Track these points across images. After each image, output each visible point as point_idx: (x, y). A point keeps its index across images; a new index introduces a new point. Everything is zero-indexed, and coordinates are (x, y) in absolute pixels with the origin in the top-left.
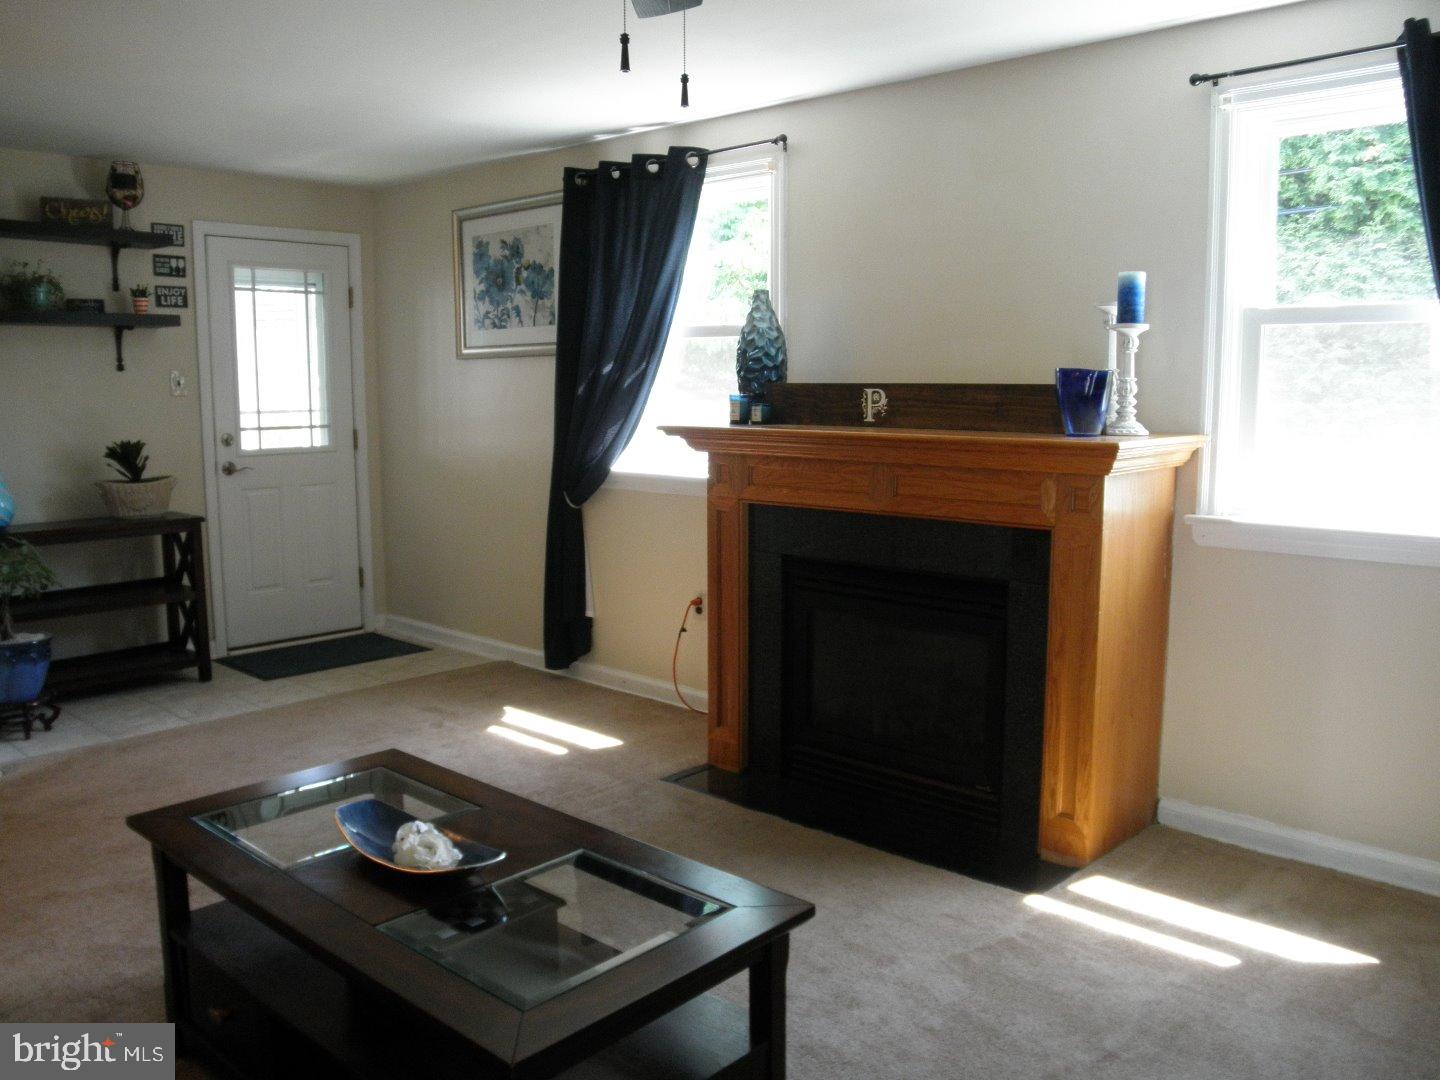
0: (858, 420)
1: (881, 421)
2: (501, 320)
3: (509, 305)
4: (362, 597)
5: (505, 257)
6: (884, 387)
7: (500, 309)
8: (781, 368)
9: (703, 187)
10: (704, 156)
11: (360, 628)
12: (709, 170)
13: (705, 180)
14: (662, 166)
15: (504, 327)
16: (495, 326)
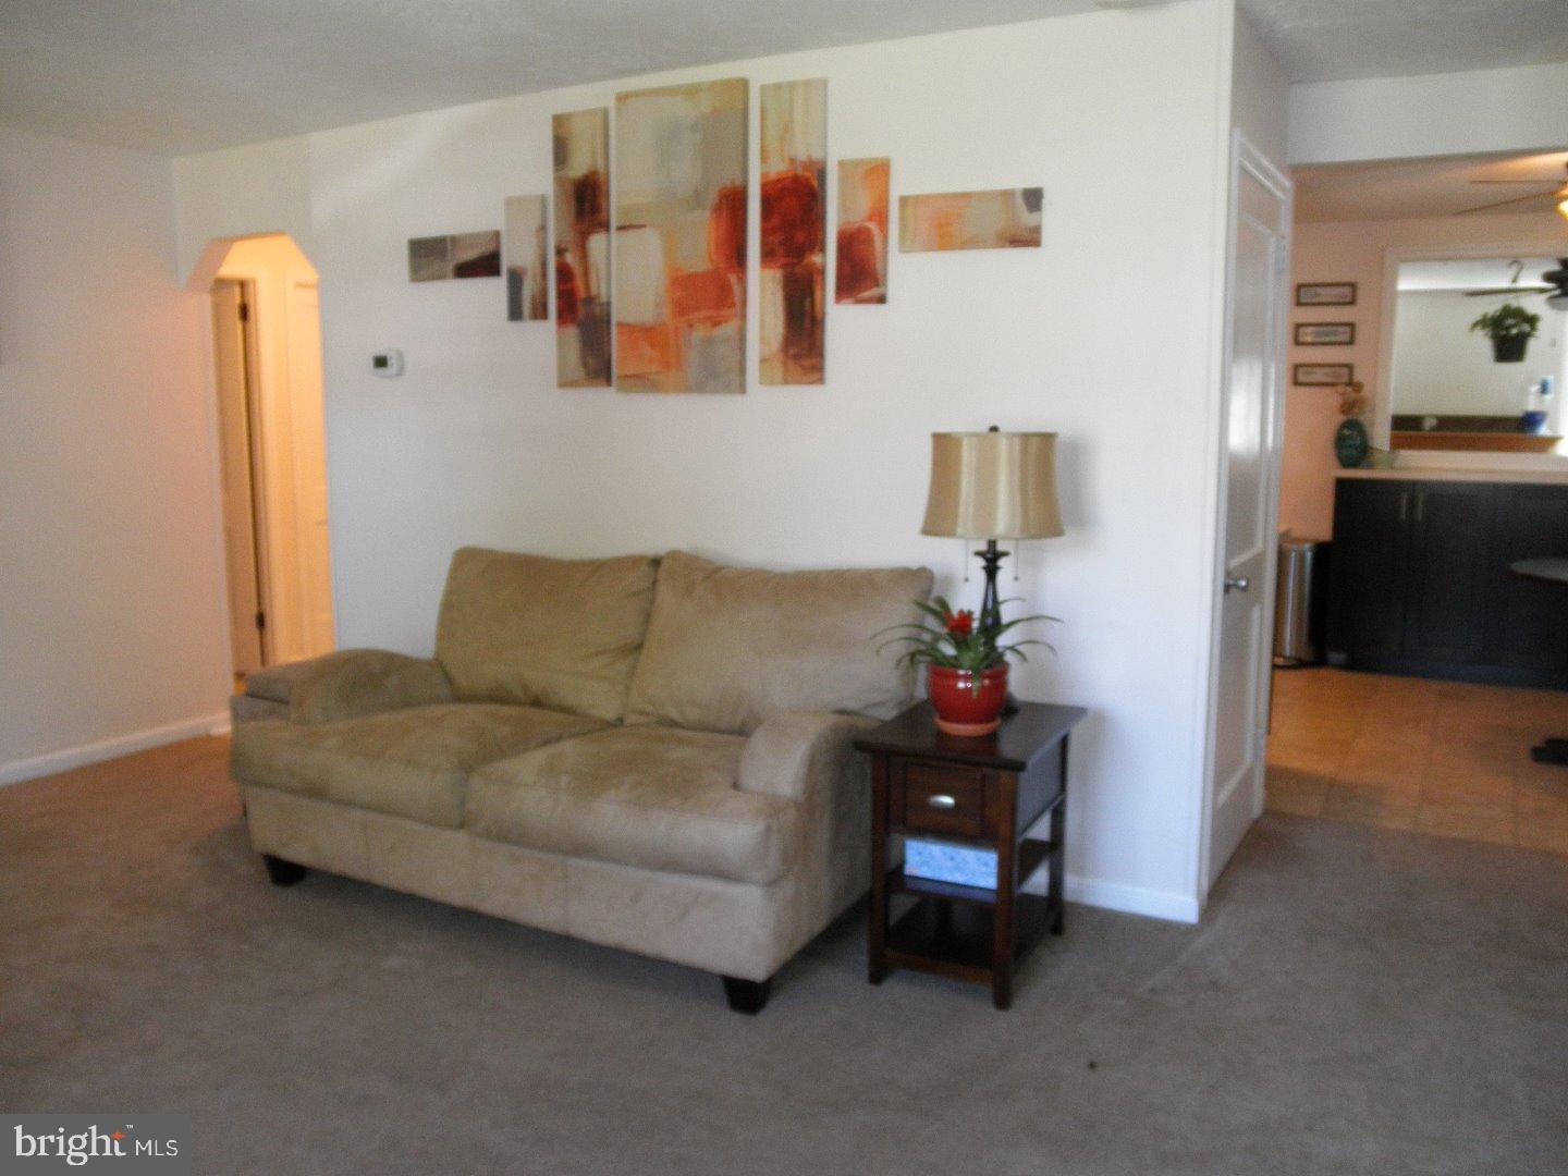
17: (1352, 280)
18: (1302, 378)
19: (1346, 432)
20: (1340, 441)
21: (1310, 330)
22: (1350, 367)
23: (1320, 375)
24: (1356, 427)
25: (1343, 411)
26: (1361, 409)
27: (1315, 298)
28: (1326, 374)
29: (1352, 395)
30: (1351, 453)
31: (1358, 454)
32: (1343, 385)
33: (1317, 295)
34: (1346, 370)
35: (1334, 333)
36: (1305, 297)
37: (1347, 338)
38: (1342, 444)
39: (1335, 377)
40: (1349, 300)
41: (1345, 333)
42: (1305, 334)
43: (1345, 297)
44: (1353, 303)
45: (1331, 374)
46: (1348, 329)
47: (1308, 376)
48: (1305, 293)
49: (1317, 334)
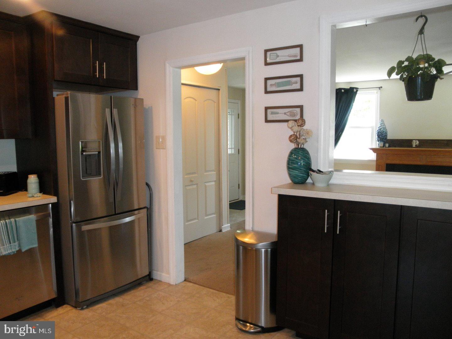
0: (411, 146)
4: (239, 191)
6: (418, 140)
8: (386, 136)
9: (356, 96)
10: (357, 89)
11: (238, 199)
12: (358, 92)
13: (357, 94)
14: (345, 91)
18: (270, 117)
19: (295, 157)
20: (291, 164)
21: (274, 82)
22: (302, 107)
23: (281, 114)
24: (300, 153)
25: (291, 141)
26: (305, 139)
27: (276, 59)
28: (285, 114)
29: (296, 128)
30: (297, 174)
31: (301, 175)
32: (294, 122)
33: (278, 56)
34: (298, 110)
35: (289, 83)
36: (270, 59)
37: (298, 86)
38: (290, 166)
39: (291, 116)
40: (298, 58)
41: (296, 83)
42: (271, 85)
43: (295, 56)
44: (301, 60)
45: (288, 114)
46: (298, 79)
47: (274, 115)
48: (270, 56)
49: (278, 85)
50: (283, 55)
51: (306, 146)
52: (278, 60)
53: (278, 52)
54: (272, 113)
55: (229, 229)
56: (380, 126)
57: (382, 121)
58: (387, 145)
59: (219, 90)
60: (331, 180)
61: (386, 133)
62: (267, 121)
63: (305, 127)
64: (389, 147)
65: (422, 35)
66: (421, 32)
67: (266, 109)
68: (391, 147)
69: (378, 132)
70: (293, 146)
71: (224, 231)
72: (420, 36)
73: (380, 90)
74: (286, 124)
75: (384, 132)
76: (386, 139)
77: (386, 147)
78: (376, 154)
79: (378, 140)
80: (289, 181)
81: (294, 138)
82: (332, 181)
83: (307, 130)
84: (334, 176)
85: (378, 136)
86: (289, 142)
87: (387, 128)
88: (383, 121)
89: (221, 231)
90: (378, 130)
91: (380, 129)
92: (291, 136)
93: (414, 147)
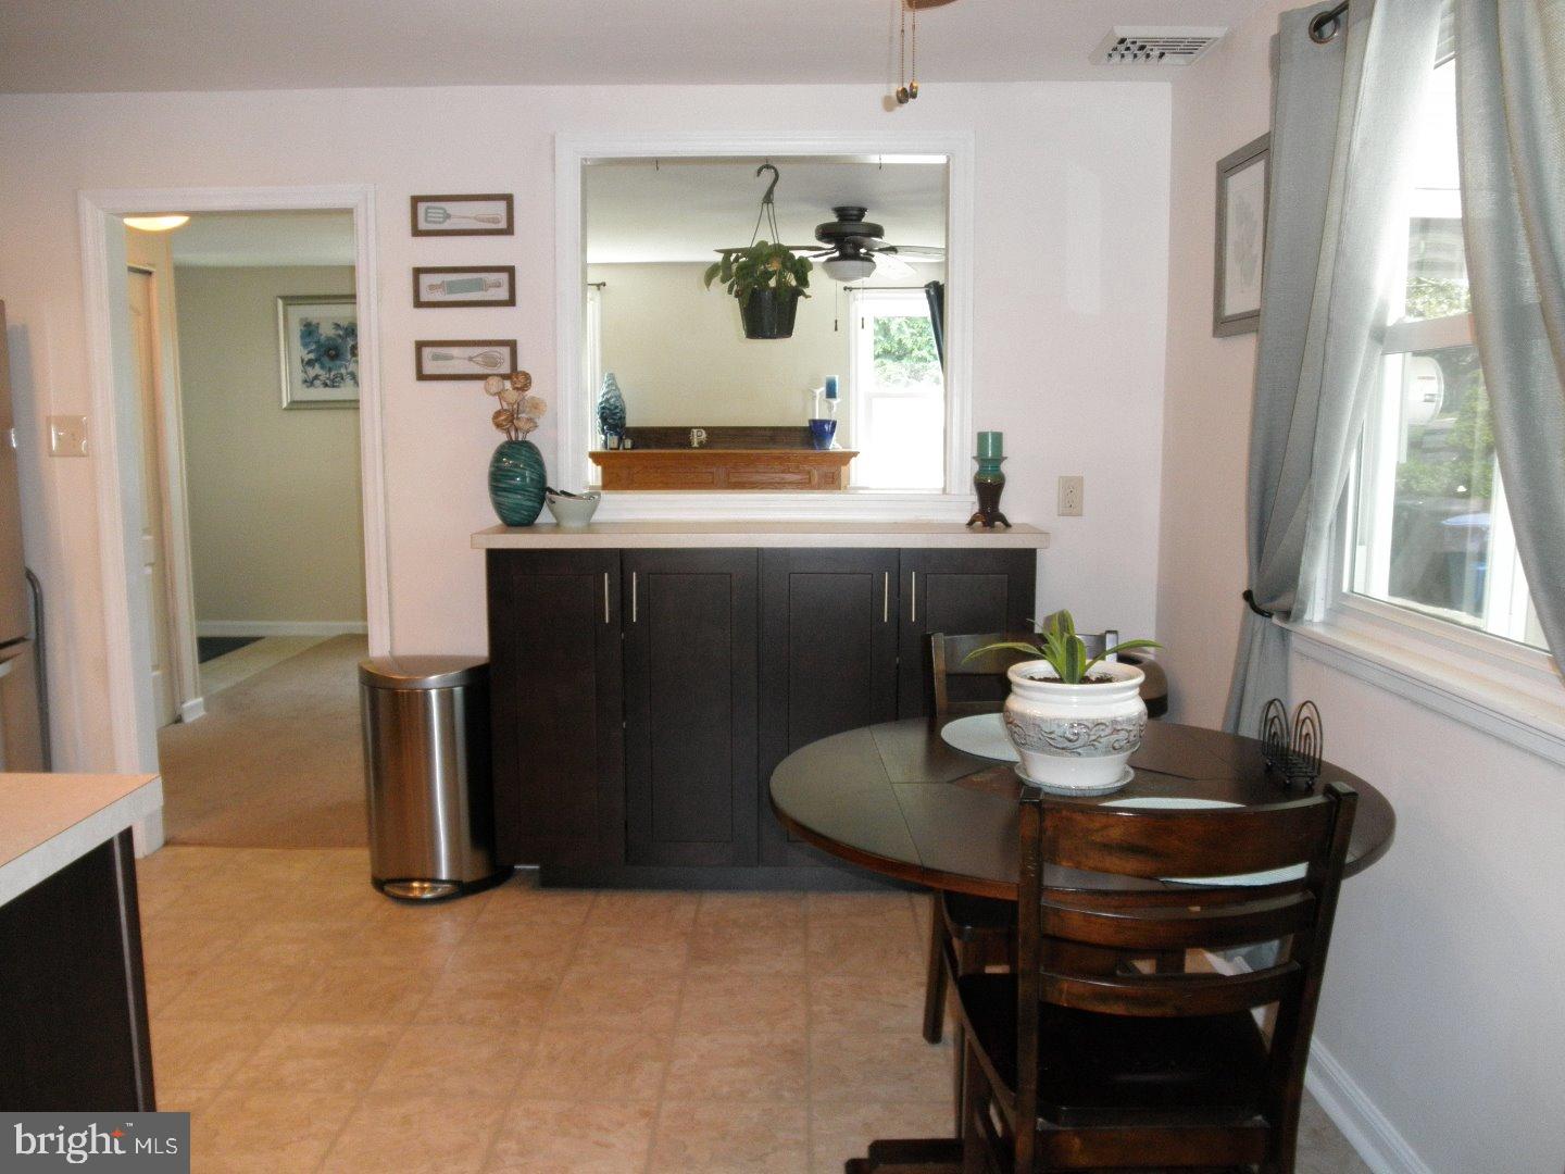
0: (688, 445)
1: (702, 445)
2: (333, 381)
3: (343, 371)
5: (340, 336)
6: (704, 428)
7: (332, 373)
8: (623, 418)
15: (338, 387)
16: (326, 385)
17: (507, 192)
18: (430, 367)
19: (507, 462)
20: (499, 480)
21: (437, 279)
22: (512, 345)
23: (459, 361)
24: (524, 453)
25: (498, 426)
26: (530, 420)
27: (444, 222)
28: (470, 359)
29: (512, 395)
30: (518, 501)
31: (529, 503)
32: (499, 378)
33: (448, 216)
34: (506, 351)
35: (480, 286)
36: (426, 221)
37: (503, 294)
38: (501, 485)
39: (486, 365)
40: (503, 225)
41: (498, 285)
42: (432, 287)
43: (495, 221)
44: (509, 231)
45: (480, 359)
46: (504, 277)
47: (440, 363)
48: (427, 213)
49: (451, 287)
50: (463, 215)
51: (532, 438)
52: (446, 226)
53: (450, 207)
54: (436, 358)
55: (202, 713)
56: (605, 390)
57: (612, 377)
58: (628, 443)
59: (149, 273)
60: (596, 513)
61: (623, 411)
62: (421, 376)
63: (530, 393)
64: (633, 448)
65: (770, 205)
66: (768, 198)
67: (420, 346)
68: (637, 448)
69: (603, 408)
70: (502, 438)
71: (189, 719)
72: (765, 206)
73: (598, 292)
74: (480, 384)
75: (616, 407)
76: (623, 425)
77: (624, 449)
78: (599, 468)
79: (603, 430)
80: (497, 521)
81: (506, 419)
82: (597, 517)
83: (533, 398)
84: (601, 505)
85: (604, 419)
86: (494, 428)
87: (626, 396)
88: (614, 379)
89: (178, 720)
90: (601, 403)
91: (607, 400)
92: (498, 414)
93: (695, 448)
